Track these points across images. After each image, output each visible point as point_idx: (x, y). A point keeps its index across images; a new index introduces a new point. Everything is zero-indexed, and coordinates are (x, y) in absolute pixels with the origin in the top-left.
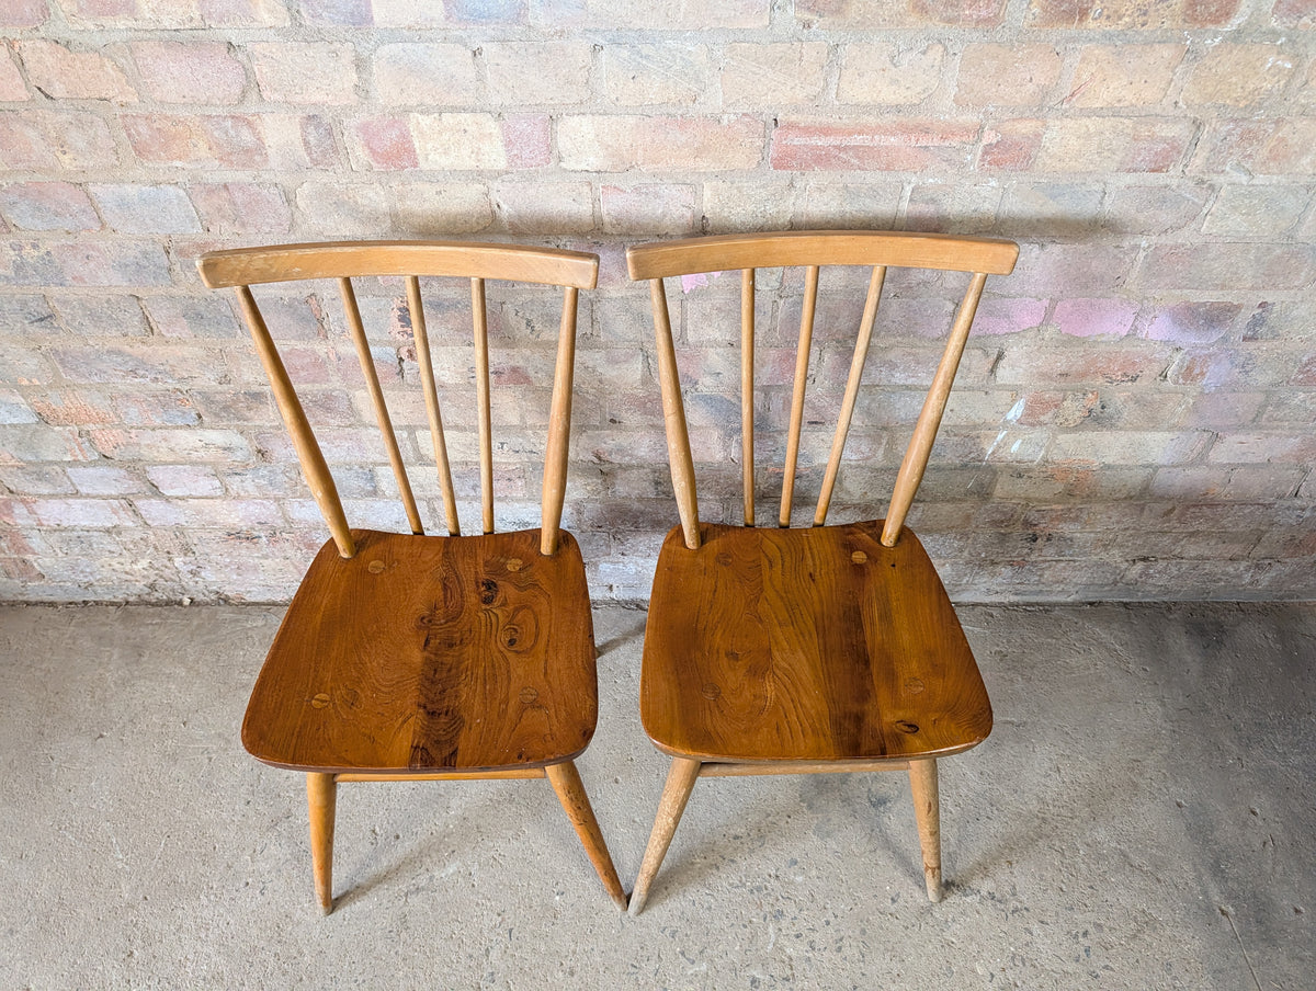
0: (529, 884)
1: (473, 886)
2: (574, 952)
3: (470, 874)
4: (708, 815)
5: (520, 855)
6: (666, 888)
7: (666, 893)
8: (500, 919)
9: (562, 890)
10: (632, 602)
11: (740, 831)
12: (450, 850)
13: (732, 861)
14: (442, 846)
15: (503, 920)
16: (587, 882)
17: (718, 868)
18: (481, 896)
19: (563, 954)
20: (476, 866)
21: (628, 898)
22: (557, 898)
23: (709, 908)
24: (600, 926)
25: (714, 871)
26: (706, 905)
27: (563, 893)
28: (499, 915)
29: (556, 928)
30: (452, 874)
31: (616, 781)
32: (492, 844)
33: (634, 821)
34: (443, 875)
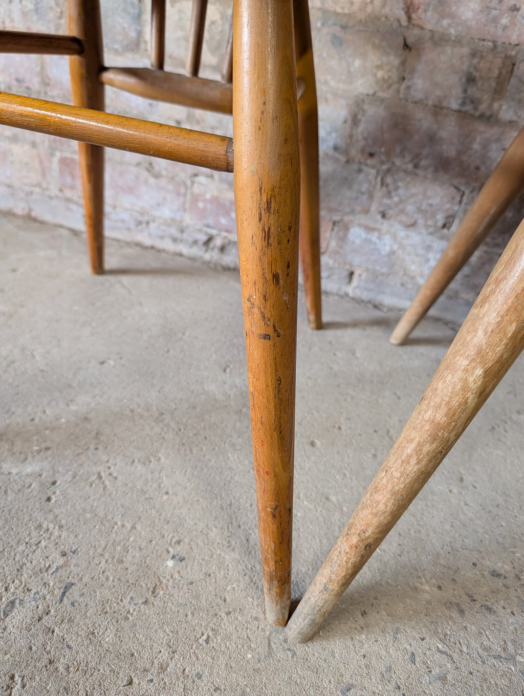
0: (134, 527)
1: (49, 499)
2: (163, 668)
3: (54, 483)
4: (448, 527)
5: (139, 485)
6: (364, 614)
7: (362, 621)
8: (61, 561)
9: (184, 555)
10: (370, 302)
11: (503, 567)
12: (44, 445)
13: (489, 609)
14: (35, 438)
15: (66, 564)
16: (230, 557)
17: (462, 612)
18: (51, 517)
19: (140, 665)
20: (68, 477)
21: (293, 606)
22: (170, 563)
23: (443, 679)
24: (228, 637)
25: (455, 614)
26: (436, 671)
27: (182, 560)
28: (64, 554)
29: (148, 611)
30: (28, 475)
31: (313, 444)
32: (105, 458)
33: (328, 499)
34: (14, 471)
